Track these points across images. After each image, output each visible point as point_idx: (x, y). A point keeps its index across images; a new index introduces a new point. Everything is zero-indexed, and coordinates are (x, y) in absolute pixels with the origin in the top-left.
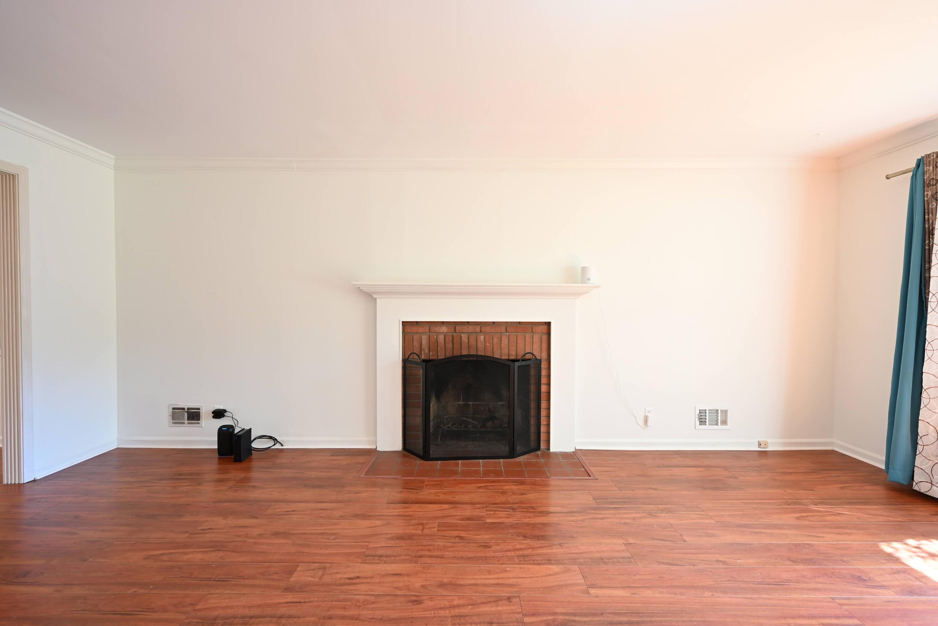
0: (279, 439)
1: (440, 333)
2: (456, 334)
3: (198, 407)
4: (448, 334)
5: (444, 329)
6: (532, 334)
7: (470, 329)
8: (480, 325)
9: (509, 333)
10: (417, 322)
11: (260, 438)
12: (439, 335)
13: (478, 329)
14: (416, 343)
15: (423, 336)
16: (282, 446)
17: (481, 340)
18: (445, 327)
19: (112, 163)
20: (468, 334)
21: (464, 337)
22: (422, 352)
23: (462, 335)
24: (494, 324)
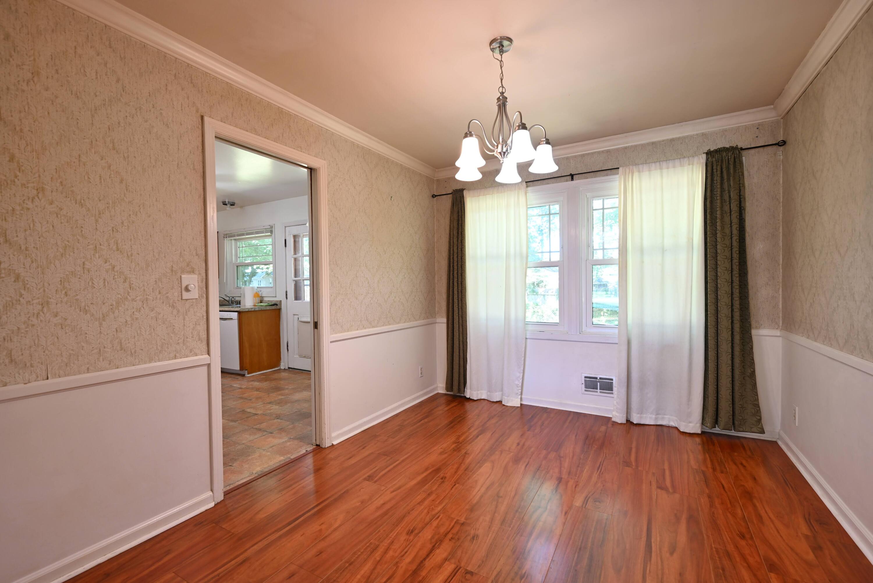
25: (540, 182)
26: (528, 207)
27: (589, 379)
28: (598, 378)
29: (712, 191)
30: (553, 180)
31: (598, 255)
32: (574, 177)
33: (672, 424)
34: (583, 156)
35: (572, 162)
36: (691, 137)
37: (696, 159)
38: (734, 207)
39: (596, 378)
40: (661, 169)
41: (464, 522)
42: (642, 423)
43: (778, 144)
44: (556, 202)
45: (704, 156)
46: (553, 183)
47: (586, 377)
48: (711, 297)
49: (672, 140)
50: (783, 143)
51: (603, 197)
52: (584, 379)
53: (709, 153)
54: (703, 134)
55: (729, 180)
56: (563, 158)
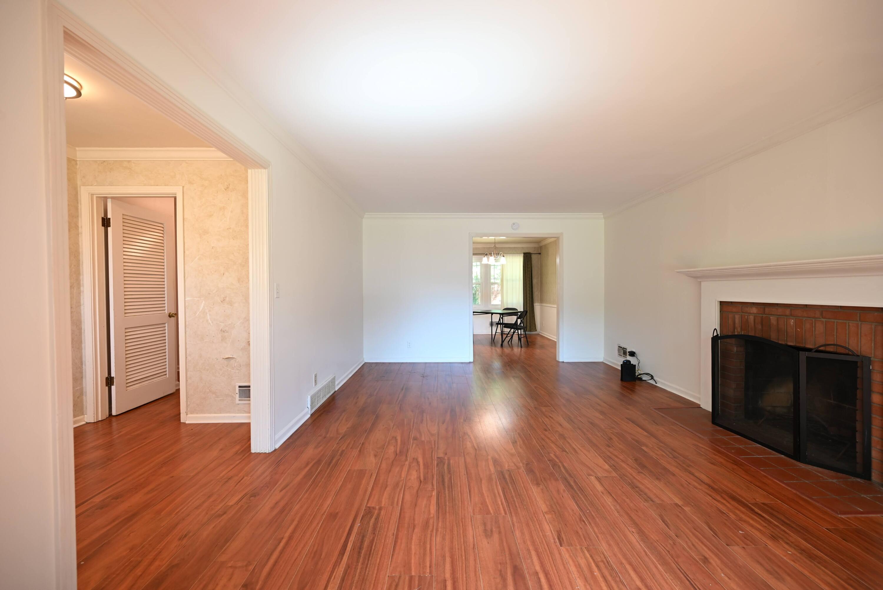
0: (655, 378)
1: (750, 313)
2: (765, 315)
3: (626, 348)
4: (757, 315)
5: (754, 310)
6: (860, 323)
7: (780, 311)
8: (791, 308)
9: (826, 318)
10: (732, 302)
11: (646, 374)
12: (750, 315)
13: (788, 312)
14: (730, 322)
15: (736, 315)
16: (656, 383)
17: (790, 324)
18: (755, 308)
19: (602, 216)
20: (777, 316)
21: (773, 320)
22: (736, 331)
23: (771, 318)
24: (806, 306)
29: (525, 264)
31: (492, 281)
36: (519, 247)
37: (521, 254)
38: (530, 270)
40: (512, 256)
43: (539, 254)
45: (523, 254)
48: (525, 298)
49: (514, 247)
50: (540, 254)
53: (524, 253)
54: (522, 247)
55: (529, 262)
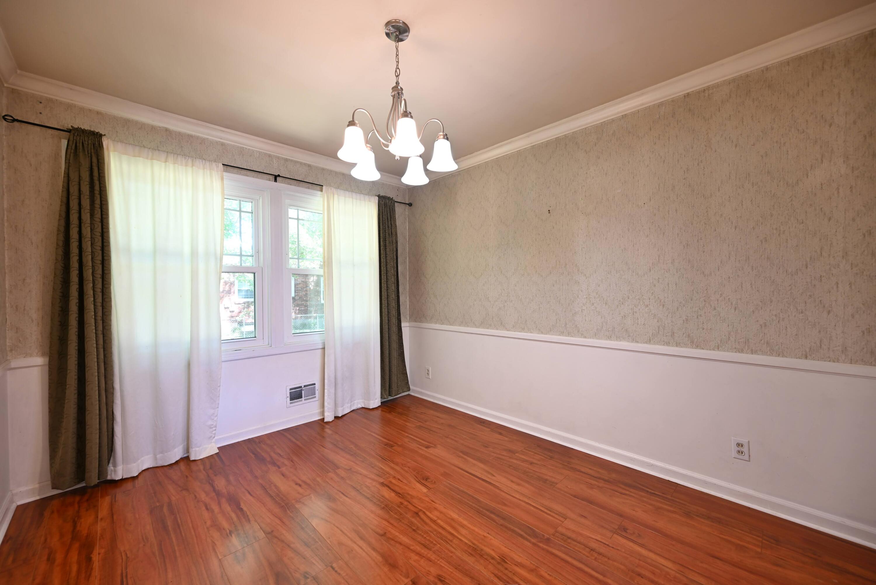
25: (236, 170)
26: (226, 197)
27: (295, 390)
28: (303, 387)
30: (253, 173)
32: (278, 178)
33: (360, 406)
34: (286, 160)
35: (275, 162)
39: (301, 387)
41: (411, 581)
42: (344, 414)
44: (251, 200)
46: (253, 177)
47: (291, 389)
51: (297, 207)
52: (288, 391)
56: (265, 154)
